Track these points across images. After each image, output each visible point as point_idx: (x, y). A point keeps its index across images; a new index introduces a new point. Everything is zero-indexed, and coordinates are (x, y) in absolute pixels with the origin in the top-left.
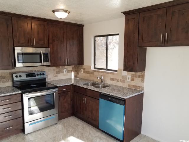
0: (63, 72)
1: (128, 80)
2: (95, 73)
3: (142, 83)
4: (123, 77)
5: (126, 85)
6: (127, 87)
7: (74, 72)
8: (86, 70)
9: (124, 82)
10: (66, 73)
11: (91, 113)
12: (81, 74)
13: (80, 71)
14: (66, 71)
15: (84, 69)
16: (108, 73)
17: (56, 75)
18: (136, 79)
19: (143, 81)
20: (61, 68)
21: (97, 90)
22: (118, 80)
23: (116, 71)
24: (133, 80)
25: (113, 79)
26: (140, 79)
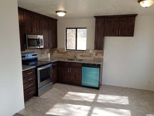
1: (93, 55)
2: (68, 53)
3: (102, 56)
4: (90, 54)
5: (92, 59)
6: (93, 59)
8: (60, 51)
9: (91, 57)
10: (46, 54)
12: (55, 54)
13: (54, 52)
15: (58, 51)
16: (79, 52)
17: (41, 55)
18: (98, 54)
19: (103, 55)
20: (43, 50)
22: (86, 56)
23: (85, 51)
24: (96, 55)
25: (83, 55)
26: (101, 54)
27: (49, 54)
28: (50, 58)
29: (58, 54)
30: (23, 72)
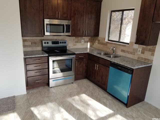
0: (80, 42)
1: (138, 53)
2: (108, 45)
3: (152, 57)
4: (134, 49)
5: (136, 57)
6: (137, 59)
7: (90, 42)
8: (100, 41)
9: (134, 54)
10: (83, 43)
11: (101, 78)
12: (96, 44)
13: (95, 42)
14: (83, 42)
16: (120, 45)
17: (75, 44)
18: (146, 52)
19: (153, 55)
20: (79, 38)
21: (108, 59)
22: (128, 52)
23: (128, 44)
24: (143, 53)
25: (124, 50)
26: (151, 53)
27: (89, 44)
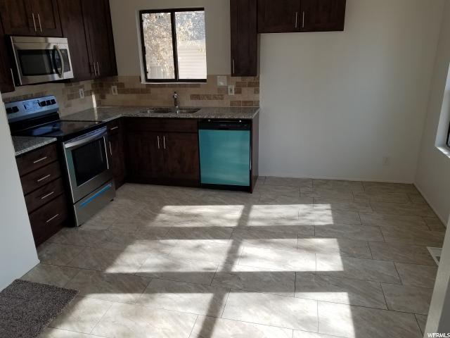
0: (78, 96)
1: (230, 94)
3: (256, 95)
4: (220, 89)
5: (226, 103)
6: (229, 106)
7: (95, 93)
9: (222, 99)
10: (83, 97)
11: (179, 162)
12: (113, 96)
15: (121, 86)
17: (68, 102)
18: (244, 90)
19: (257, 91)
20: (73, 86)
21: (192, 117)
22: (208, 97)
23: (204, 81)
24: (238, 91)
25: (198, 95)
26: (252, 89)
27: (94, 97)
28: (98, 109)
29: (123, 97)
30: (17, 157)
